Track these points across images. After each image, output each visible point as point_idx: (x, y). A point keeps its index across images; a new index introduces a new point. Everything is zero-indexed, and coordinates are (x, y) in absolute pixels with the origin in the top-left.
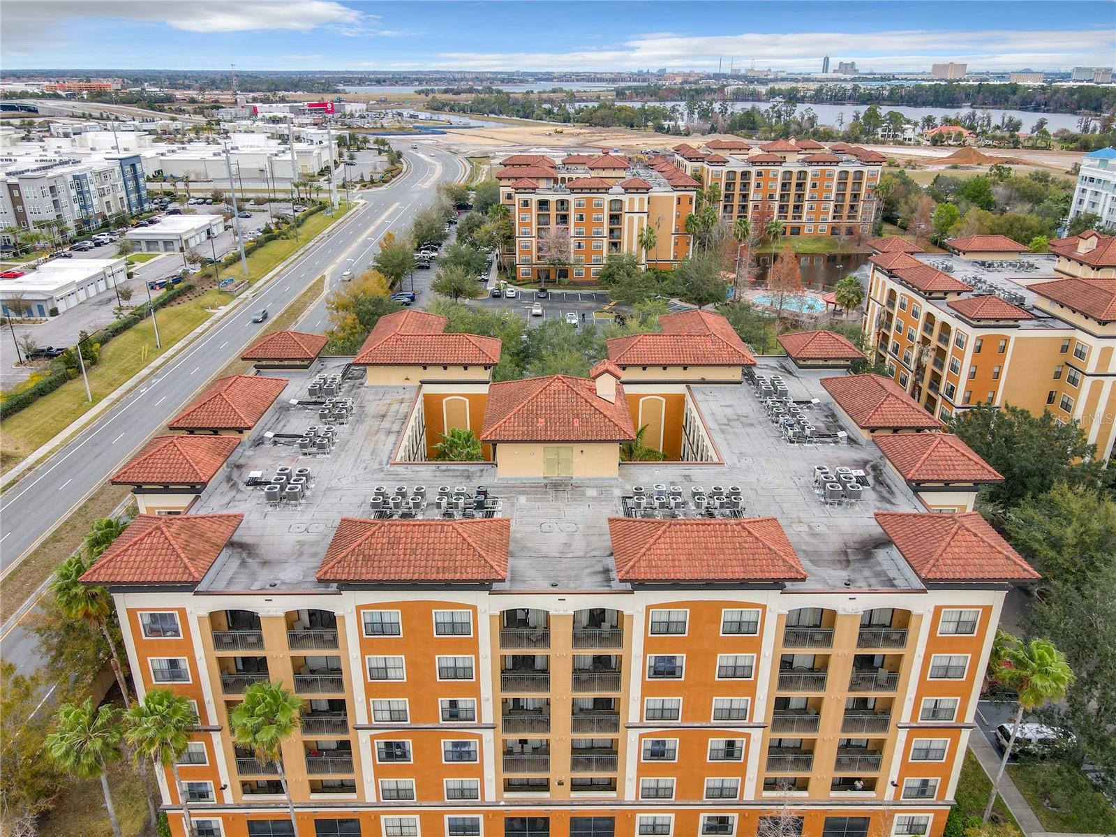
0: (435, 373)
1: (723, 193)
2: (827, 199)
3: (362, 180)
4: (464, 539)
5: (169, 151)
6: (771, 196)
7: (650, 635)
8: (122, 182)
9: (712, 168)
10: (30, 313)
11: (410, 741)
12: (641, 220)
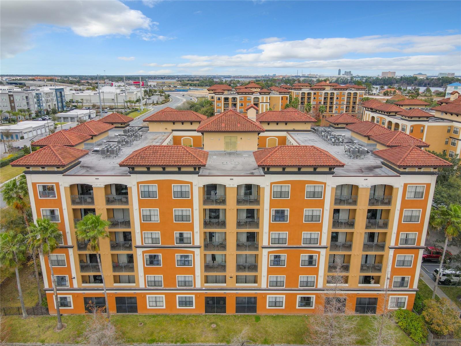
0: (178, 126)
1: (300, 101)
2: (343, 104)
3: (153, 103)
4: (187, 151)
5: (76, 93)
6: (320, 103)
7: (272, 198)
8: (55, 98)
9: (295, 91)
10: (12, 138)
11: (161, 254)
12: (266, 106)
